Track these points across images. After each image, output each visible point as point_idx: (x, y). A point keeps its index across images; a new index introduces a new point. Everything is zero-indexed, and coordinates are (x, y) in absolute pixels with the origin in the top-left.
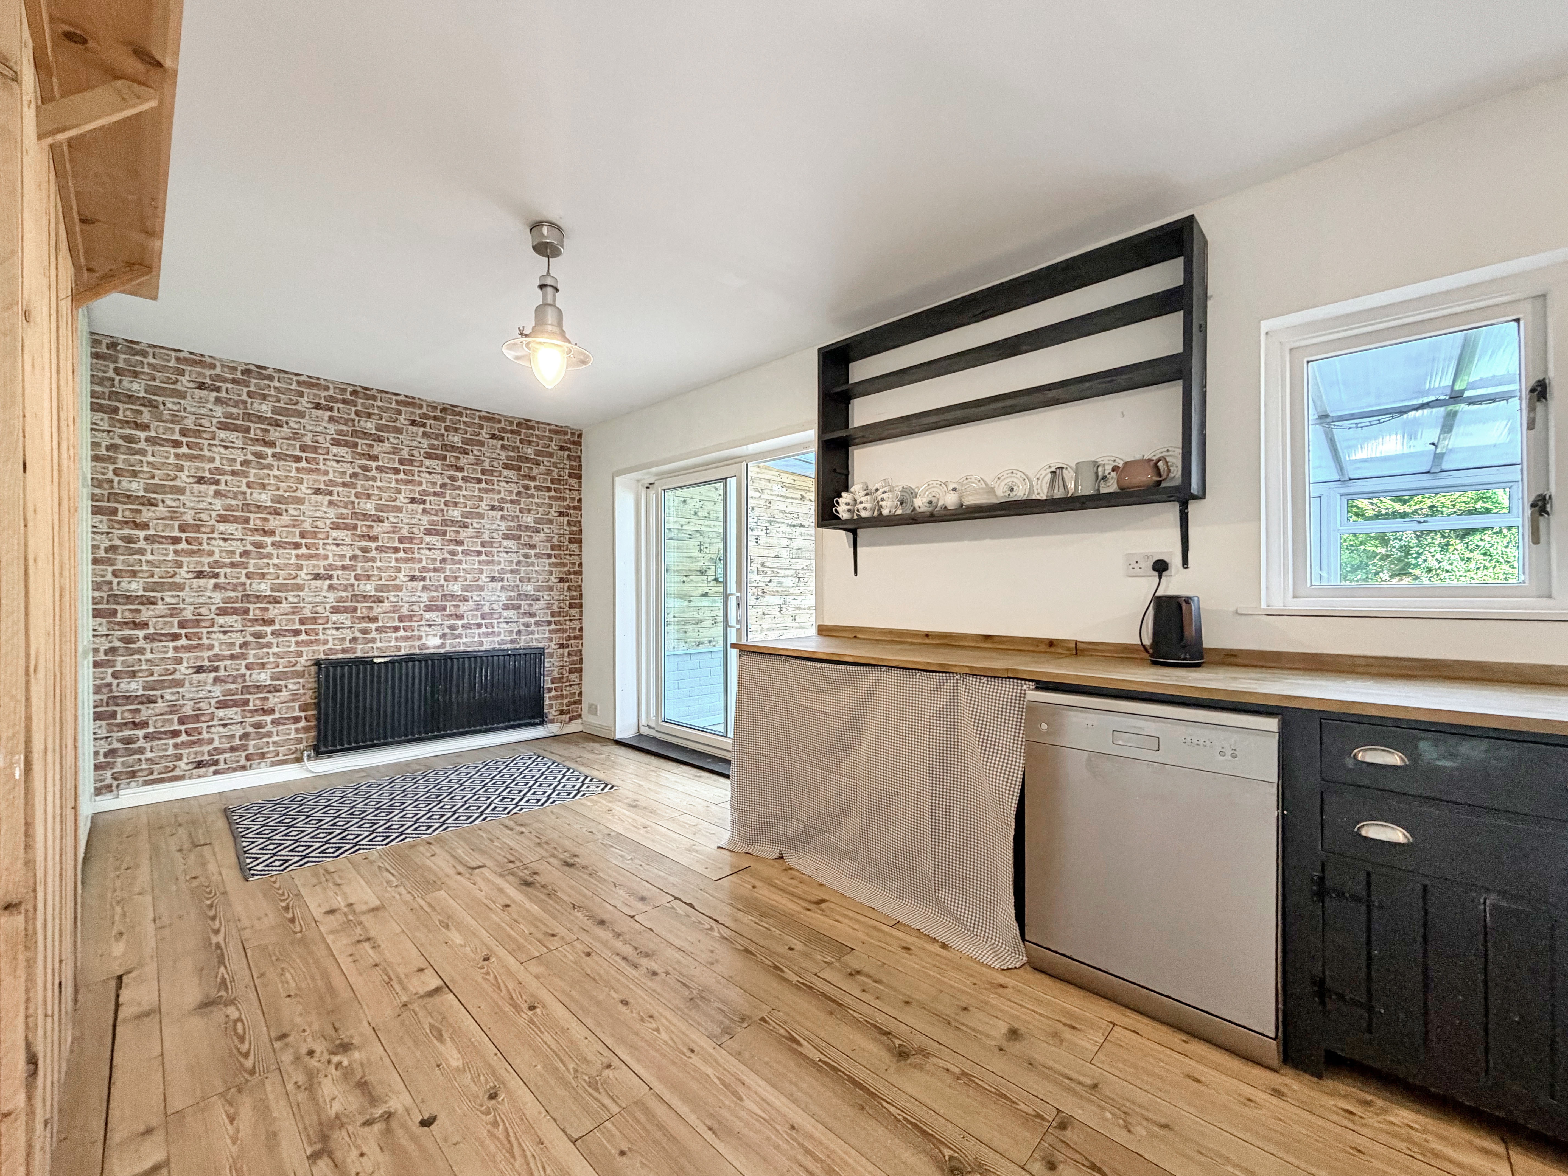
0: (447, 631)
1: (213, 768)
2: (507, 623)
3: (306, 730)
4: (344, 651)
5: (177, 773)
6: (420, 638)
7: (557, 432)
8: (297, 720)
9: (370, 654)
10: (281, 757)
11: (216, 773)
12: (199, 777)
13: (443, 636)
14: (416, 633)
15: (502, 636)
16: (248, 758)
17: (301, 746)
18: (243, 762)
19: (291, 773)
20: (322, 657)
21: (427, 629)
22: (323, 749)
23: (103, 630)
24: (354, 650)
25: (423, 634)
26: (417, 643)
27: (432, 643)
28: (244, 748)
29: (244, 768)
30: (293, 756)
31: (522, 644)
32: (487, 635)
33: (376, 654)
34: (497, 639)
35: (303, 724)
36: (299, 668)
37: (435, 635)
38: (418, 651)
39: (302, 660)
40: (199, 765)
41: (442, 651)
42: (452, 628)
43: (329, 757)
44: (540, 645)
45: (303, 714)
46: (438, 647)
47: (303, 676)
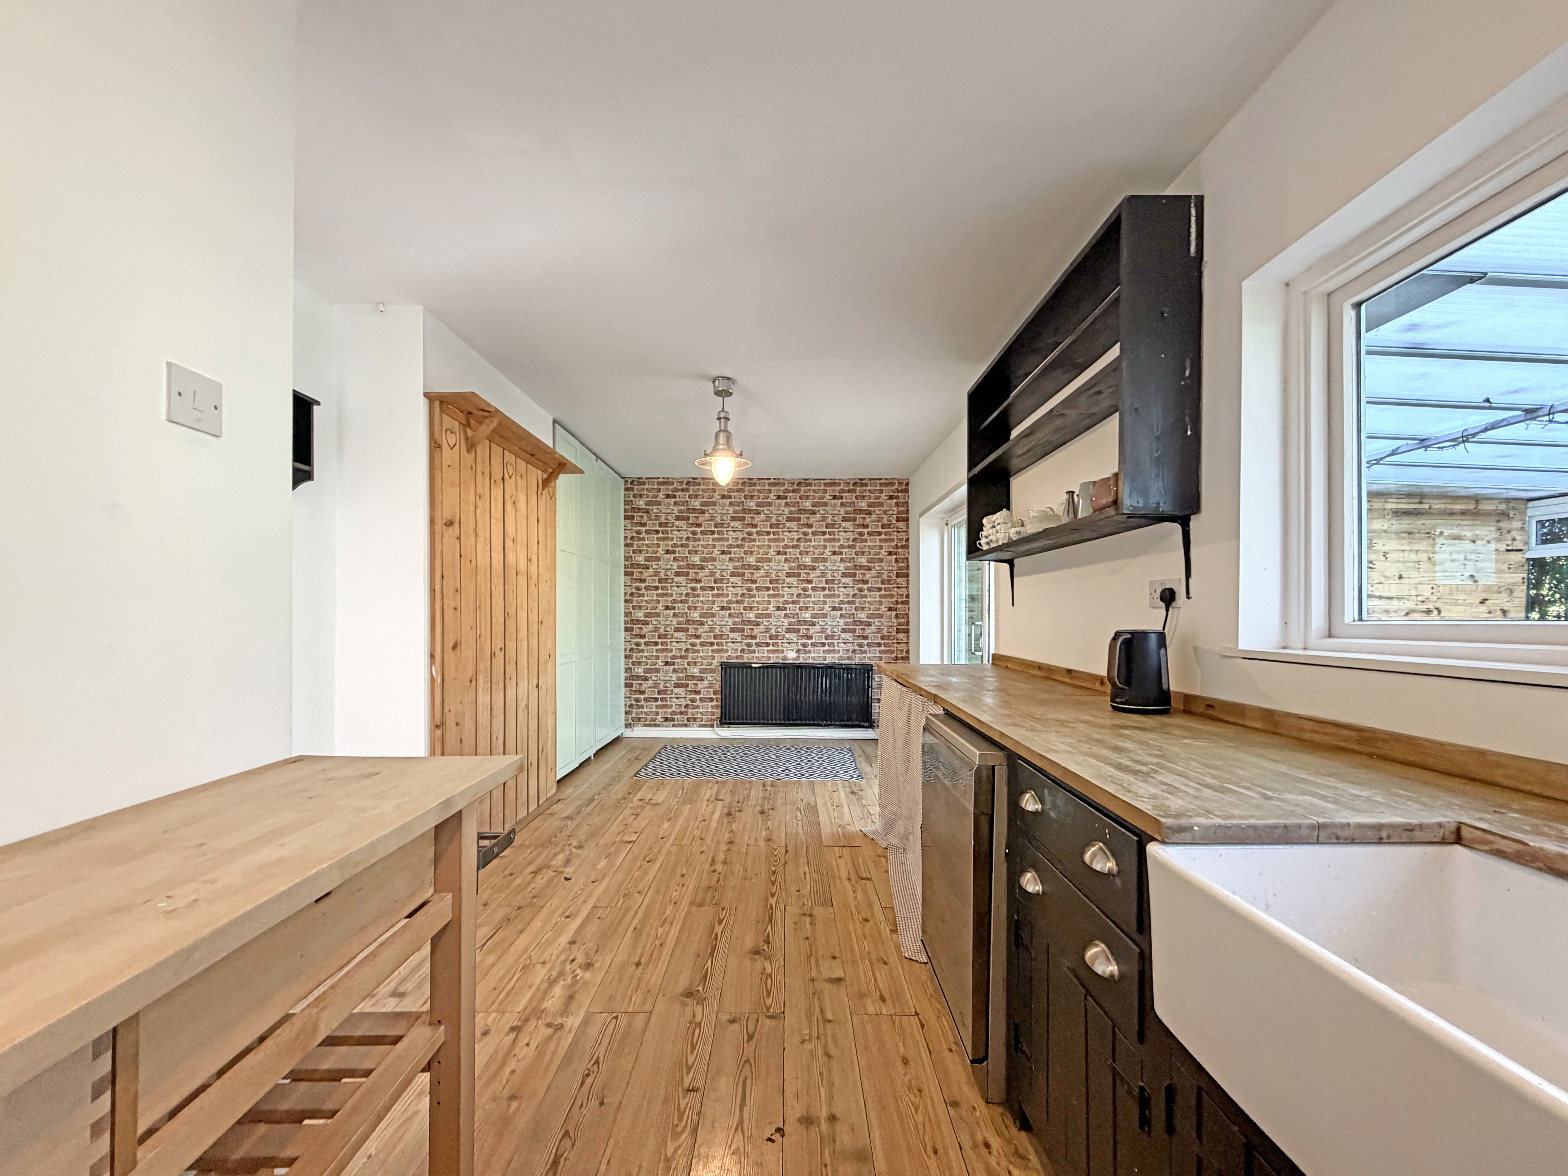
0: (800, 647)
1: (672, 723)
2: (845, 643)
3: (716, 707)
4: (737, 657)
5: (657, 722)
6: (783, 651)
7: (886, 485)
8: (711, 700)
9: (752, 661)
10: (703, 723)
11: (674, 726)
12: (666, 726)
13: (798, 651)
14: (780, 648)
15: (841, 654)
16: (688, 720)
17: (714, 717)
18: (686, 722)
19: (706, 733)
20: (725, 660)
21: (787, 645)
22: (724, 721)
23: (628, 639)
24: (742, 657)
25: (785, 649)
26: (781, 655)
27: (791, 656)
28: (686, 713)
29: (686, 725)
30: (710, 723)
31: (857, 661)
32: (829, 652)
33: (755, 661)
34: (837, 655)
35: (715, 703)
36: (713, 667)
37: (793, 650)
38: (781, 661)
39: (715, 662)
40: (666, 719)
41: (797, 662)
42: (804, 645)
43: (729, 727)
44: (871, 663)
45: (715, 697)
46: (795, 659)
47: (715, 673)
